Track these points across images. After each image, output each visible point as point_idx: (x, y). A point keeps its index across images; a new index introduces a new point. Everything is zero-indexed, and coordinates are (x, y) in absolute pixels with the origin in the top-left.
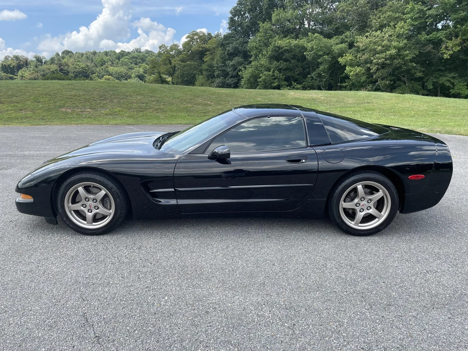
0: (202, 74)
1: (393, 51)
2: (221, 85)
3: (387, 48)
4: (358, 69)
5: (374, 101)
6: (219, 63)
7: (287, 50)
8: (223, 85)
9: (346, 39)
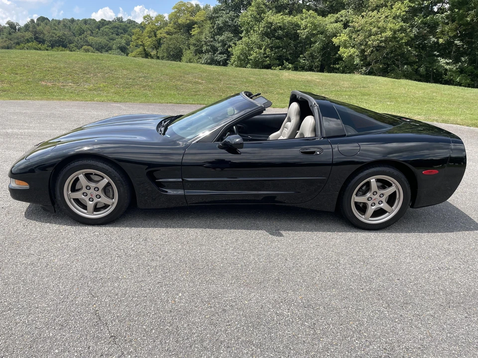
0: (189, 49)
1: (389, 33)
2: (209, 61)
3: (383, 30)
4: (352, 50)
5: (370, 85)
6: (207, 37)
7: (280, 27)
8: (213, 62)
9: (341, 19)
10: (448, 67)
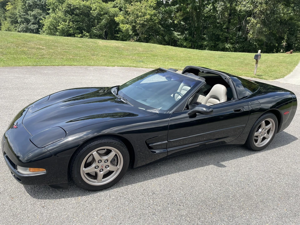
0: (6, 20)
1: (148, 17)
2: (24, 29)
3: (145, 14)
4: (128, 26)
6: (20, 12)
7: (77, 8)
8: (27, 30)
9: (117, 5)
10: (179, 37)
